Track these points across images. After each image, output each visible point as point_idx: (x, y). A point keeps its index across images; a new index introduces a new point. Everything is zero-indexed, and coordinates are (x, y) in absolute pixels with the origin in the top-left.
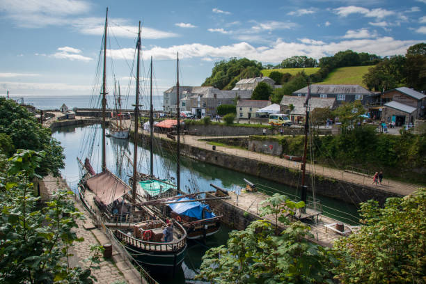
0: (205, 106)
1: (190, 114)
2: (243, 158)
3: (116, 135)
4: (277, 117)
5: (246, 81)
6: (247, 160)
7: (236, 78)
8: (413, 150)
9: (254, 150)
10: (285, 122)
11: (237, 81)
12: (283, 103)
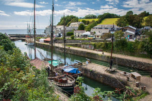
0: (62, 33)
1: (57, 35)
2: (81, 51)
3: (29, 44)
4: (90, 36)
5: (74, 23)
6: (82, 52)
7: (69, 22)
8: (139, 46)
9: (83, 48)
10: (93, 38)
11: (70, 24)
12: (91, 31)
